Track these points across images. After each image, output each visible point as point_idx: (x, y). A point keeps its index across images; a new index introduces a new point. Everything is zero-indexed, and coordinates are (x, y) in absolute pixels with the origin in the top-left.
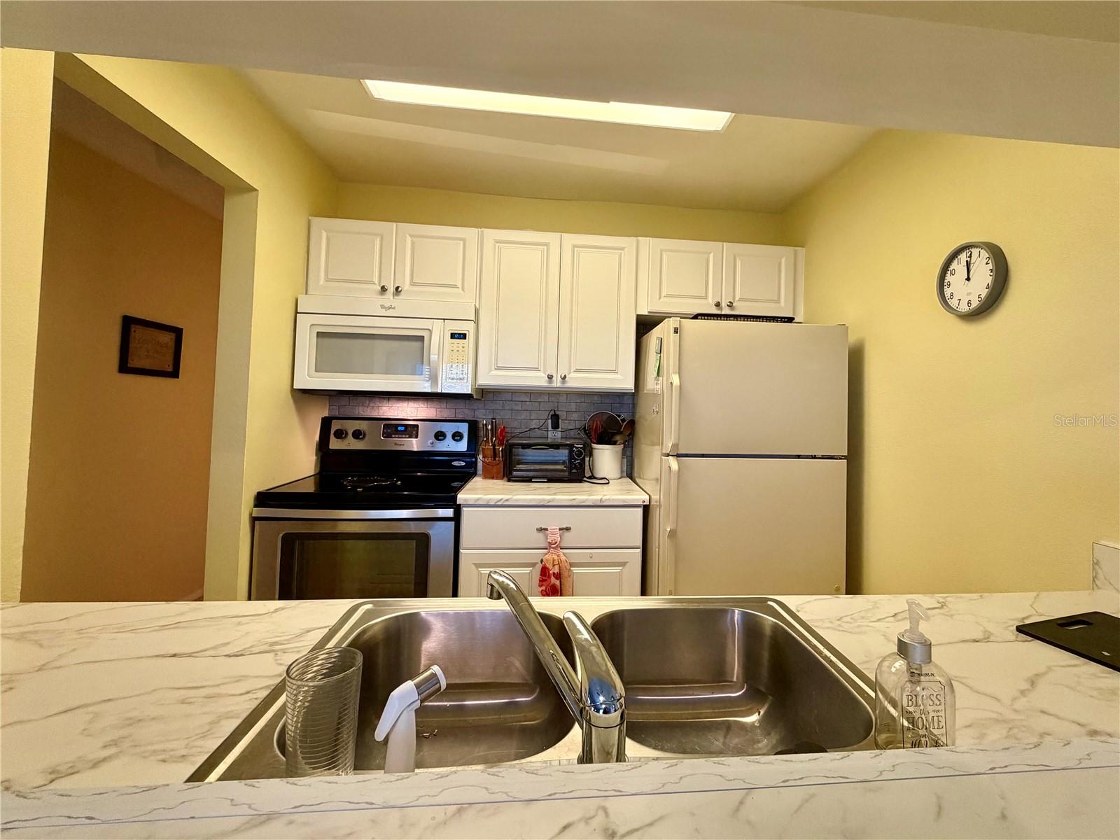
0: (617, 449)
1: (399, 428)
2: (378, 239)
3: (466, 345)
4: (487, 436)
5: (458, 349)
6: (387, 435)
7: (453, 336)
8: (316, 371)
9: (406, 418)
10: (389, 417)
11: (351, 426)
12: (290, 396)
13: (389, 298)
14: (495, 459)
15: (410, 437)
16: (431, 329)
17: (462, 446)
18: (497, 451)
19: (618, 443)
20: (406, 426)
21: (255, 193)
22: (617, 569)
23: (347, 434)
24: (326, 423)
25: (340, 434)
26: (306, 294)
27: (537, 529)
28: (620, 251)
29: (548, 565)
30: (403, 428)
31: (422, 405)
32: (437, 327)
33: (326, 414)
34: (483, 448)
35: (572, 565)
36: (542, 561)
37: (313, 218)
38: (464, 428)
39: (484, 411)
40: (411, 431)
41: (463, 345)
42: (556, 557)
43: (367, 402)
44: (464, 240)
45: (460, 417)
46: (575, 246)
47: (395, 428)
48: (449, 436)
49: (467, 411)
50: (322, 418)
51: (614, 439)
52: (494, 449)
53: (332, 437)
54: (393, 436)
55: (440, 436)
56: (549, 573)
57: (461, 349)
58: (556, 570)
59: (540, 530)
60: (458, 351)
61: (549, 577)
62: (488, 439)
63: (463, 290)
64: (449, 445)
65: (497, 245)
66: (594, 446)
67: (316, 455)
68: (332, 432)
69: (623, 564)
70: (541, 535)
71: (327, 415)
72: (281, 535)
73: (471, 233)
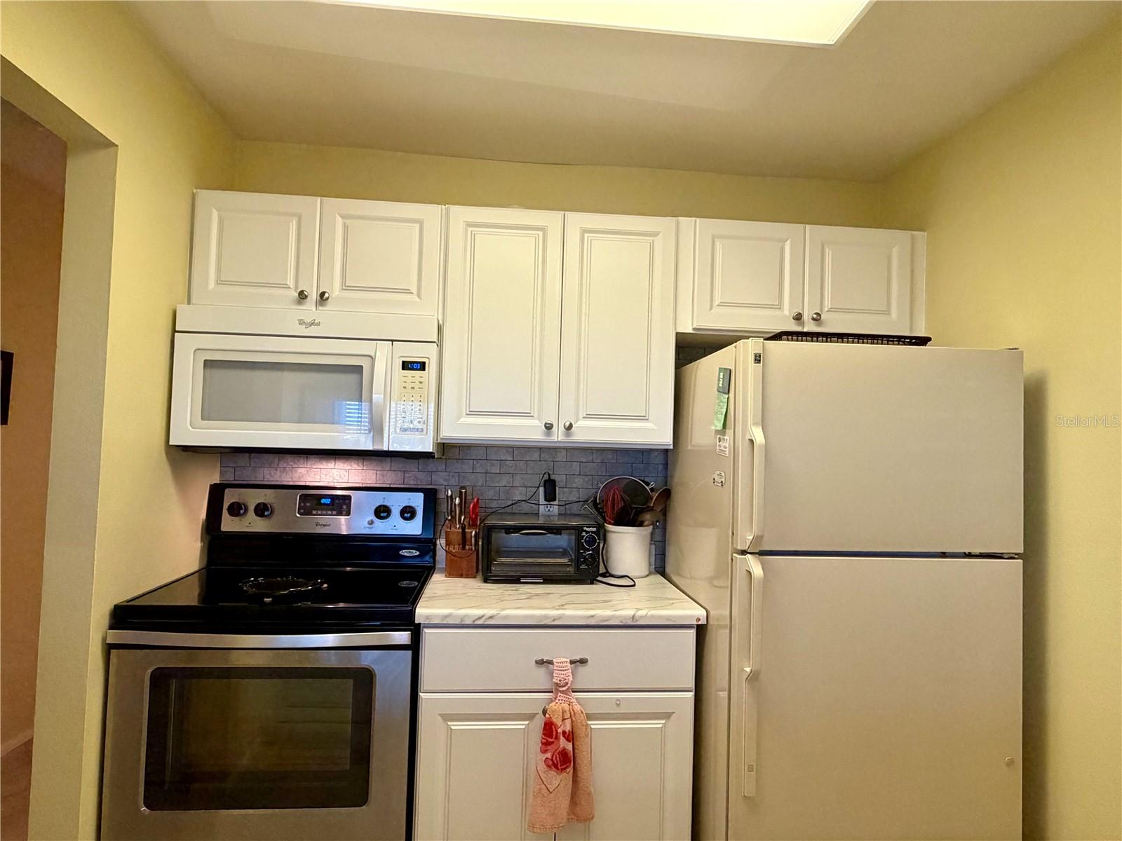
0: (644, 533)
1: (323, 501)
2: (294, 222)
3: (425, 380)
4: (452, 512)
5: (413, 385)
6: (306, 511)
7: (406, 366)
8: (202, 419)
9: (331, 485)
10: (308, 484)
11: (254, 498)
12: (164, 456)
13: (310, 310)
14: (464, 548)
15: (340, 514)
16: (373, 354)
17: (414, 528)
18: (468, 536)
19: (646, 523)
20: (333, 497)
21: (113, 149)
22: (658, 724)
23: (246, 510)
24: (216, 493)
25: (236, 510)
26: (189, 303)
27: (537, 662)
28: (652, 238)
29: (554, 720)
30: (328, 501)
31: (355, 466)
32: (382, 352)
33: (216, 479)
34: (446, 532)
35: (590, 717)
36: (544, 712)
37: (198, 190)
38: (417, 500)
39: (446, 474)
40: (341, 504)
41: (421, 380)
42: (566, 706)
43: (276, 461)
44: (421, 222)
45: (411, 483)
46: (585, 231)
47: (314, 500)
48: (396, 512)
49: (421, 475)
50: (211, 485)
51: (640, 519)
52: (464, 533)
53: (225, 512)
54: (314, 512)
55: (382, 512)
56: (557, 732)
57: (417, 385)
58: (568, 728)
59: (541, 663)
60: (413, 388)
61: (557, 738)
62: (453, 517)
63: (419, 296)
64: (396, 526)
65: (470, 229)
66: (610, 527)
67: (202, 540)
68: (226, 506)
69: (667, 716)
70: (542, 671)
71: (218, 482)
72: (150, 671)
73: (431, 213)
